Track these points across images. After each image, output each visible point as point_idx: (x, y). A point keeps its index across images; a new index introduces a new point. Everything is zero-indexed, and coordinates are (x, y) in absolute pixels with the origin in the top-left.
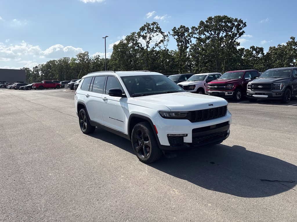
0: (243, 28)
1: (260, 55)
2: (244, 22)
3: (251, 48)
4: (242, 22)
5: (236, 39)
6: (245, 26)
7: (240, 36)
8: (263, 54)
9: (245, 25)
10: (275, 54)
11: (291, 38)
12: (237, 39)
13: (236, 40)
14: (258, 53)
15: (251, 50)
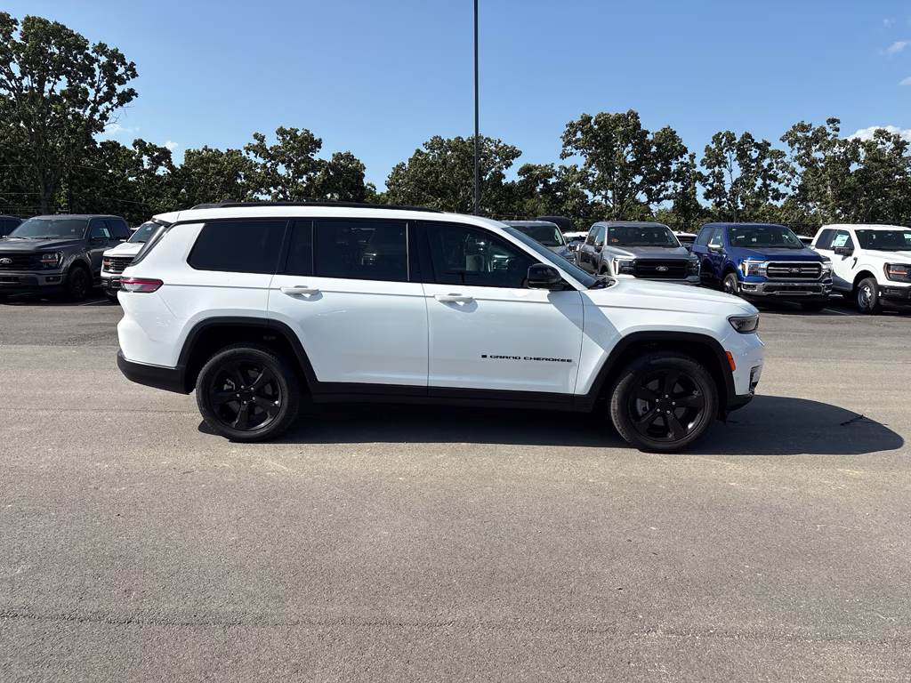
0: (129, 79)
1: (162, 171)
2: (128, 61)
3: (134, 145)
4: (121, 59)
5: (108, 110)
6: (134, 75)
7: (121, 104)
8: (171, 167)
9: (132, 71)
10: (217, 174)
11: (256, 136)
12: (113, 110)
13: (108, 112)
14: (156, 162)
15: (137, 151)
